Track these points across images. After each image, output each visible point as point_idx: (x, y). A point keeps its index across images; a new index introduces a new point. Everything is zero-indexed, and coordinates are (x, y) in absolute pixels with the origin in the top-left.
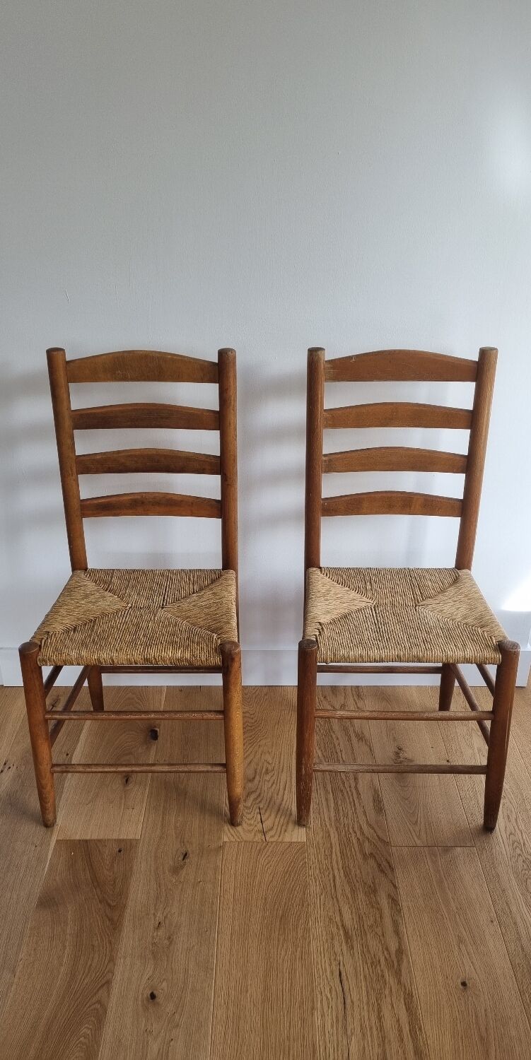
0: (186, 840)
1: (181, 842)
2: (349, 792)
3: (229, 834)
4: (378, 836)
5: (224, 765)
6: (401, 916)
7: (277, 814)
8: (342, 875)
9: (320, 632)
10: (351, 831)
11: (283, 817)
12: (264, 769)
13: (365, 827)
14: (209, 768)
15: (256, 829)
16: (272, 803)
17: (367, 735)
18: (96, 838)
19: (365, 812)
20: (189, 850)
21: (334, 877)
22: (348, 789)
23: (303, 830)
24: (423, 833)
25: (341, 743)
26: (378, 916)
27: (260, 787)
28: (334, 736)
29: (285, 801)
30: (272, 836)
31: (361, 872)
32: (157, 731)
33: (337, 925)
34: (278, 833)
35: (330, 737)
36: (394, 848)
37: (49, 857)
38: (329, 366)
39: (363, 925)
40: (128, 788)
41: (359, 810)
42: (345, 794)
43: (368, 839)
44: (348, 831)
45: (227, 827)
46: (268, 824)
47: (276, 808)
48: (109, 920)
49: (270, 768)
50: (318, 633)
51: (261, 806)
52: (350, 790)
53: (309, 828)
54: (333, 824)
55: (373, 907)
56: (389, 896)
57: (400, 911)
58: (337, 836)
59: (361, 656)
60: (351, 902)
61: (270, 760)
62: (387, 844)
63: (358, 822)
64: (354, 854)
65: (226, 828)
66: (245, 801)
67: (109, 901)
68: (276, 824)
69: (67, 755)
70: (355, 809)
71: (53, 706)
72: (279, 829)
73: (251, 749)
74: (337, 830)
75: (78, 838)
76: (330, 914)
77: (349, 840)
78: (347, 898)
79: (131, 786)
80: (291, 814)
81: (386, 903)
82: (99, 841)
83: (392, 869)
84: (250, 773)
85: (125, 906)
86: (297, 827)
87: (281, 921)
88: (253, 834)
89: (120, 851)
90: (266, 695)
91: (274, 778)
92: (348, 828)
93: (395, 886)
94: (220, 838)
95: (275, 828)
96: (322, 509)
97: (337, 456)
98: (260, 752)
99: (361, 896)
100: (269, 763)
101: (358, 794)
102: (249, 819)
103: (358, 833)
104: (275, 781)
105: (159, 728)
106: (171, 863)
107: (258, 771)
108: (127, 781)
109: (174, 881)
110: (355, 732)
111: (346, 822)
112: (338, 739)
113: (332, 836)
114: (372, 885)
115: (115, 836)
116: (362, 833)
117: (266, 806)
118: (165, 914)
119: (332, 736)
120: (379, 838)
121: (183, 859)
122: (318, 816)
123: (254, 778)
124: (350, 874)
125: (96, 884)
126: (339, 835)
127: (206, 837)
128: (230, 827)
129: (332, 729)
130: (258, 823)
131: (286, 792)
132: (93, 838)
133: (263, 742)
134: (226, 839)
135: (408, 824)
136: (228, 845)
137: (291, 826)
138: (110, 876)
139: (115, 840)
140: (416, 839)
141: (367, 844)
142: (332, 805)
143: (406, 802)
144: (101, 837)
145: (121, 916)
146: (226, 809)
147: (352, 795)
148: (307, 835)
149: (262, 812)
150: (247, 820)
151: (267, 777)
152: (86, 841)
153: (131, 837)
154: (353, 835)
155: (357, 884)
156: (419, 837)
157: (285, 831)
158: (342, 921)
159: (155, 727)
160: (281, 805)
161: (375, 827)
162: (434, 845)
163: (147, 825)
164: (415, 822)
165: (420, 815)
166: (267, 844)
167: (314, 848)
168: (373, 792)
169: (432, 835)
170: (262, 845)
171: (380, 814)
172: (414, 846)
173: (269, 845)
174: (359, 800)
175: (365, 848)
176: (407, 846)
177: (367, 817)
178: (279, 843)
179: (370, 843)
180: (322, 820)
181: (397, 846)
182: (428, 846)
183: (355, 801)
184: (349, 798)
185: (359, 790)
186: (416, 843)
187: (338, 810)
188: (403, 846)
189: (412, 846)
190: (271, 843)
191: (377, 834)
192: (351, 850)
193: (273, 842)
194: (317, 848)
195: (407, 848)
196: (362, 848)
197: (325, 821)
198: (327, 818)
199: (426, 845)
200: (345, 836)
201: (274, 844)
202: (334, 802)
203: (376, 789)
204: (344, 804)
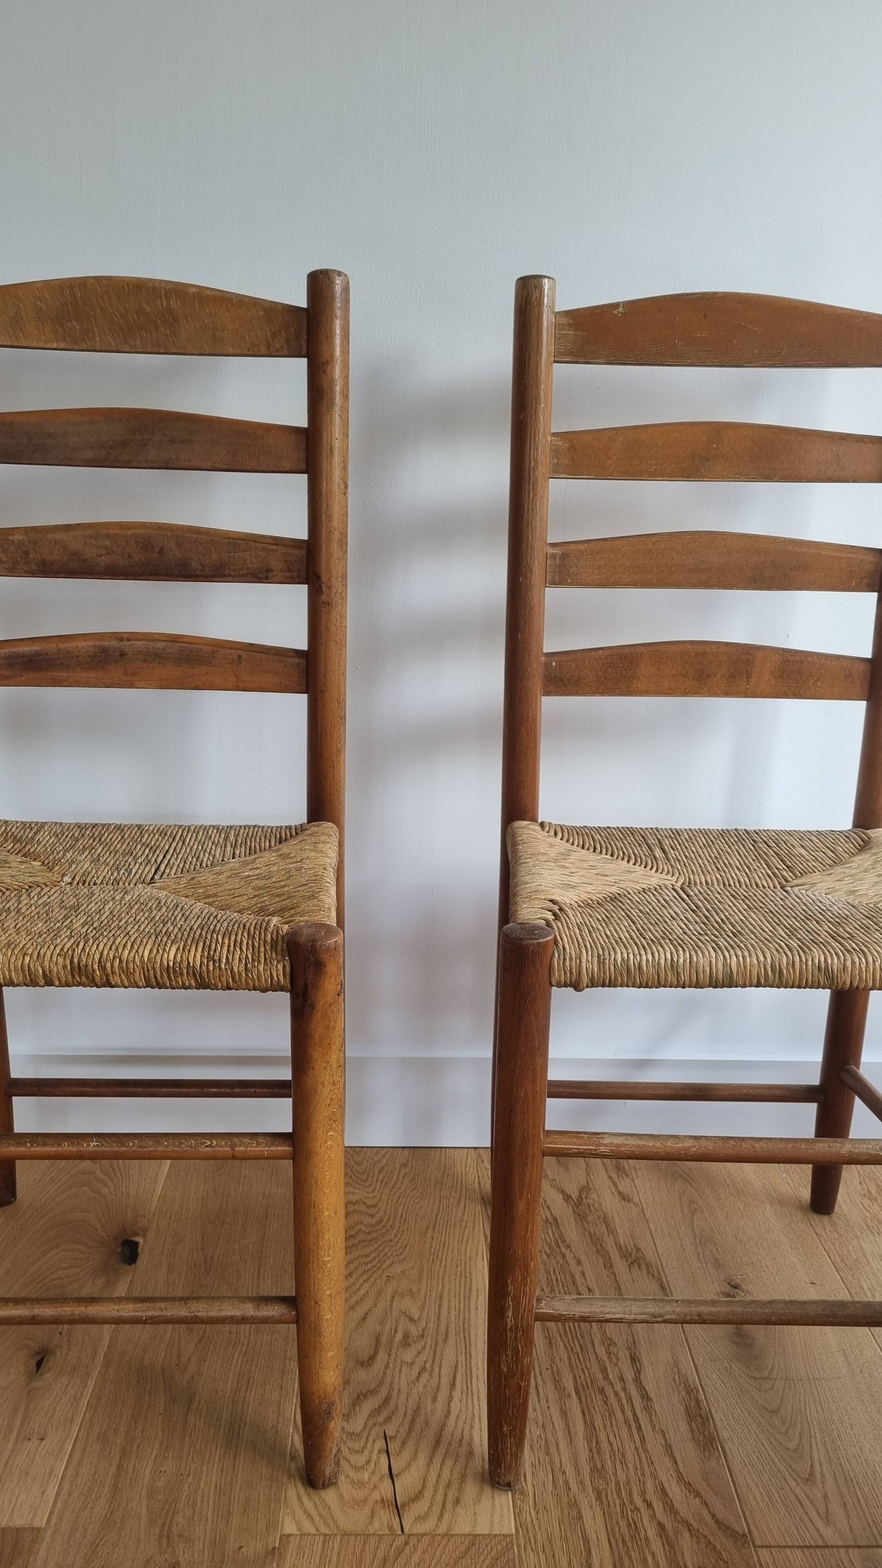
0: (175, 1530)
1: (161, 1536)
2: (622, 1395)
3: (299, 1512)
4: (714, 1516)
5: (291, 1302)
7: (434, 1453)
9: (555, 914)
10: (638, 1501)
11: (449, 1463)
12: (399, 1337)
13: (675, 1491)
14: (249, 1310)
15: (376, 1496)
16: (420, 1421)
17: (650, 1255)
19: (668, 1448)
20: (181, 1560)
22: (618, 1387)
23: (505, 1500)
24: (836, 1508)
25: (589, 1274)
27: (388, 1379)
28: (569, 1256)
29: (453, 1417)
30: (420, 1519)
32: (136, 1244)
34: (437, 1508)
35: (559, 1258)
36: (764, 1554)
38: (564, 321)
40: (39, 1383)
41: (654, 1442)
42: (612, 1397)
43: (689, 1526)
44: (631, 1503)
45: (294, 1492)
46: (407, 1483)
47: (430, 1435)
49: (414, 1331)
50: (550, 916)
51: (391, 1430)
52: (624, 1389)
53: (523, 1493)
54: (587, 1482)
58: (600, 1519)
59: (674, 966)
61: (415, 1312)
62: (742, 1539)
63: (655, 1476)
65: (291, 1493)
66: (347, 1417)
68: (432, 1479)
70: (643, 1440)
72: (439, 1497)
73: (367, 1286)
74: (599, 1497)
77: (635, 1528)
79: (48, 1377)
80: (471, 1454)
84: (363, 1343)
86: (488, 1490)
88: (367, 1510)
90: (405, 1165)
91: (423, 1357)
92: (630, 1494)
94: (272, 1524)
95: (428, 1493)
96: (545, 676)
97: (582, 547)
98: (389, 1292)
100: (411, 1319)
101: (646, 1397)
102: (357, 1469)
103: (658, 1506)
104: (428, 1365)
105: (144, 1236)
107: (384, 1339)
108: (39, 1364)
110: (619, 1248)
111: (622, 1477)
112: (579, 1262)
113: (587, 1515)
116: (670, 1508)
117: (403, 1432)
119: (564, 1256)
120: (718, 1522)
122: (544, 1459)
123: (372, 1358)
126: (607, 1514)
127: (235, 1520)
128: (302, 1490)
129: (564, 1241)
130: (381, 1479)
131: (457, 1394)
133: (397, 1269)
134: (289, 1527)
135: (788, 1478)
136: (293, 1544)
137: (471, 1489)
140: (820, 1525)
141: (686, 1541)
142: (580, 1428)
143: (775, 1419)
146: (295, 1439)
147: (630, 1399)
148: (518, 1514)
149: (393, 1447)
150: (352, 1474)
151: (408, 1355)
153: (19, 1521)
154: (645, 1512)
156: (828, 1522)
157: (457, 1501)
159: (136, 1234)
160: (443, 1426)
161: (702, 1488)
162: (875, 1544)
163: (72, 1485)
164: (807, 1477)
165: (816, 1456)
166: (406, 1543)
167: (538, 1553)
168: (683, 1393)
169: (861, 1513)
170: (391, 1546)
171: (709, 1452)
172: (817, 1547)
173: (411, 1545)
174: (650, 1415)
175: (683, 1554)
176: (797, 1547)
177: (676, 1463)
178: (439, 1538)
179: (695, 1539)
180: (557, 1471)
181: (770, 1547)
182: (859, 1547)
183: (640, 1416)
184: (623, 1411)
185: (647, 1389)
186: (821, 1536)
187: (597, 1443)
188: (788, 1547)
189: (811, 1547)
190: (416, 1540)
191: (710, 1512)
192: (645, 1559)
193: (423, 1535)
194: (549, 1553)
195: (799, 1552)
196: (675, 1554)
197: (564, 1473)
198: (569, 1465)
199: (852, 1543)
200: (623, 1517)
201: (426, 1540)
202: (585, 1421)
203: (689, 1386)
204: (612, 1425)
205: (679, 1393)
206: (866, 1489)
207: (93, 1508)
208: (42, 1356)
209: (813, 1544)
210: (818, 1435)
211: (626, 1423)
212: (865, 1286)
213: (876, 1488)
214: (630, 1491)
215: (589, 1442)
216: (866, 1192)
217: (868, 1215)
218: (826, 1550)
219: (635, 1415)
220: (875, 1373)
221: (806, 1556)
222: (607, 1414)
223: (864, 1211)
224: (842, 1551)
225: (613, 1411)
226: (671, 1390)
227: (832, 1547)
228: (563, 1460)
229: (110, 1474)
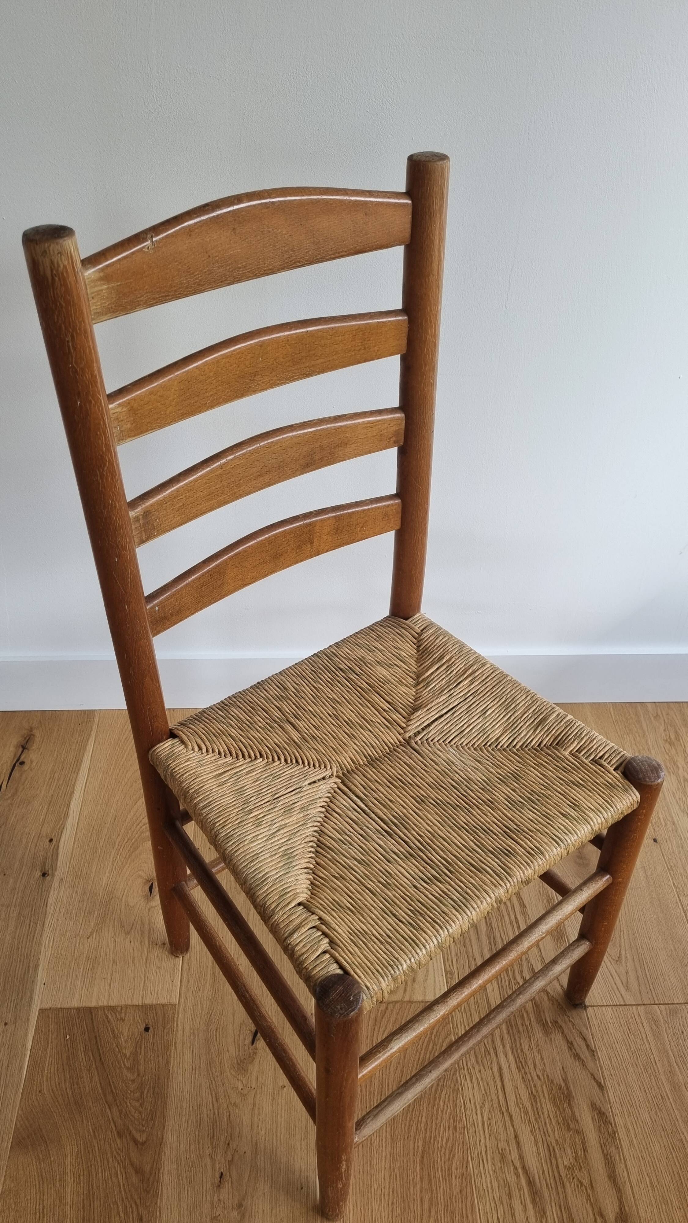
6: (616, 1147)
8: (513, 1065)
18: (105, 1004)
21: (500, 1069)
24: (632, 980)
26: (579, 1147)
31: (542, 1059)
33: (516, 1168)
36: (590, 1010)
37: (29, 1045)
39: (557, 1167)
44: (515, 978)
48: (137, 1172)
55: (569, 1129)
56: (594, 1106)
57: (613, 1135)
60: (533, 1120)
64: (527, 1023)
67: (134, 1132)
69: (51, 840)
71: (24, 748)
75: (75, 1004)
76: (502, 1145)
78: (526, 1113)
81: (590, 1119)
82: (112, 1009)
83: (593, 1052)
85: (161, 1143)
87: (422, 1162)
89: (147, 1029)
93: (600, 1085)
99: (548, 1107)
106: (233, 1051)
109: (240, 1087)
114: (563, 1085)
115: (138, 1001)
118: (229, 1157)
121: (253, 1042)
122: (463, 949)
124: (526, 1062)
125: (110, 1098)
132: (101, 1004)
138: (133, 1081)
139: (138, 1006)
140: (623, 991)
144: (113, 1003)
145: (157, 1163)
152: (90, 1010)
153: (163, 1001)
155: (539, 1084)
156: (627, 989)
158: (521, 1158)
162: (653, 1002)
163: (188, 976)
164: (617, 959)
165: (623, 944)
166: (387, 1008)
167: (462, 1013)
168: (545, 902)
169: (646, 982)
170: (378, 1010)
171: (560, 943)
172: (620, 1005)
173: (390, 1009)
174: (525, 917)
175: (544, 1012)
176: (609, 1006)
177: (541, 951)
178: (405, 1004)
179: (551, 1002)
180: (471, 959)
181: (594, 1006)
182: (644, 1005)
183: (519, 919)
184: (509, 915)
185: (523, 899)
186: (623, 998)
187: (494, 938)
188: (604, 1006)
189: (617, 1005)
190: (392, 1006)
191: (560, 984)
192: (523, 1015)
193: (396, 1002)
194: (468, 1013)
195: (609, 1009)
196: (540, 1012)
197: (475, 959)
198: (477, 953)
199: (641, 1003)
200: (510, 988)
201: (398, 1006)
202: (486, 922)
203: (549, 896)
204: (502, 926)
205: (543, 902)
206: (651, 966)
207: (203, 990)
208: (151, 883)
209: (618, 1004)
210: (625, 930)
211: (511, 924)
212: (661, 816)
213: (657, 966)
214: (514, 971)
215: (489, 938)
216: (668, 737)
217: (667, 757)
218: (625, 1007)
219: (516, 918)
220: (662, 884)
221: (614, 1012)
222: (499, 918)
223: (665, 754)
224: (634, 1007)
225: (503, 916)
226: (538, 901)
227: (629, 1005)
228: (474, 951)
229: (209, 967)
